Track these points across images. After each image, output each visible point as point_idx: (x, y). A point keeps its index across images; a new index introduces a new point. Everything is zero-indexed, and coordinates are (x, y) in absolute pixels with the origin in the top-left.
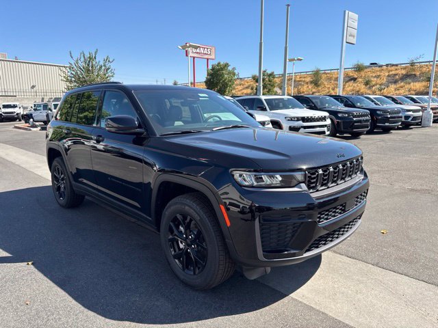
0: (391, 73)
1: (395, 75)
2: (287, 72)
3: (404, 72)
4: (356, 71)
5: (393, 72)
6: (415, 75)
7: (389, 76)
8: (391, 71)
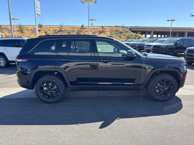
0: (54, 29)
1: (56, 30)
2: (12, 25)
3: (58, 29)
4: (39, 27)
5: (55, 29)
6: (63, 31)
7: (53, 30)
8: (54, 28)
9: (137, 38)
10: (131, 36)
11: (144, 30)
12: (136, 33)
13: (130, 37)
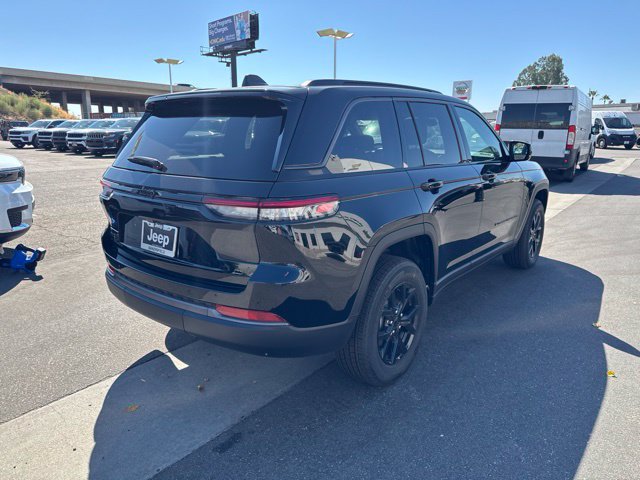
9: (40, 112)
10: (12, 105)
11: (55, 85)
12: (29, 93)
13: (9, 107)
